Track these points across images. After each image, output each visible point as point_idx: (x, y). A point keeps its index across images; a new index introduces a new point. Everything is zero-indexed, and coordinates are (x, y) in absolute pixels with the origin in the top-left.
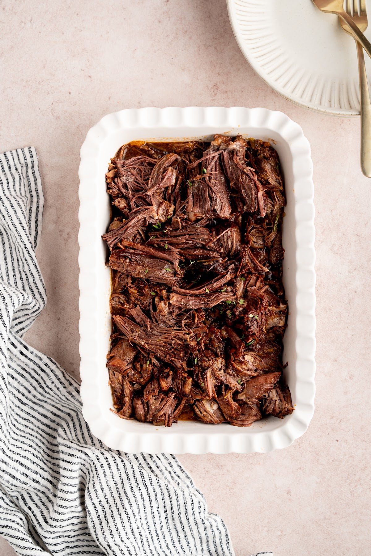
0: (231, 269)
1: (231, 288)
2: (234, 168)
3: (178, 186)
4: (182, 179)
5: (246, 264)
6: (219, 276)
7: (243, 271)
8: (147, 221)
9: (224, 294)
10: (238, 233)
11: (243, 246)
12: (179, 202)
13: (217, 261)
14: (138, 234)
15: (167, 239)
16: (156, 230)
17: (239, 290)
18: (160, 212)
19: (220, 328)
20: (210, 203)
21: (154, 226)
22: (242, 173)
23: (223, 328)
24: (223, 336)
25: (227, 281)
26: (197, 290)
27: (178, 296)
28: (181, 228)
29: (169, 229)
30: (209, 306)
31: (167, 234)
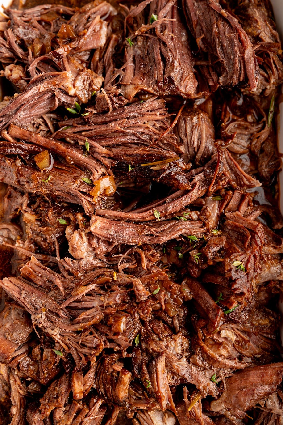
0: (200, 181)
1: (197, 214)
2: (203, 13)
3: (110, 49)
4: (116, 40)
5: (224, 174)
6: (178, 193)
7: (219, 185)
8: (56, 99)
9: (185, 223)
10: (209, 123)
11: (219, 143)
12: (111, 72)
13: (176, 165)
14: (42, 124)
15: (90, 128)
16: (71, 116)
17: (212, 217)
18: (79, 84)
19: (179, 282)
20: (162, 68)
21: (68, 109)
22: (217, 19)
23: (184, 283)
24: (184, 296)
25: (192, 201)
26: (139, 213)
27: (105, 220)
28: (111, 109)
29: (92, 112)
30: (158, 240)
31: (89, 119)
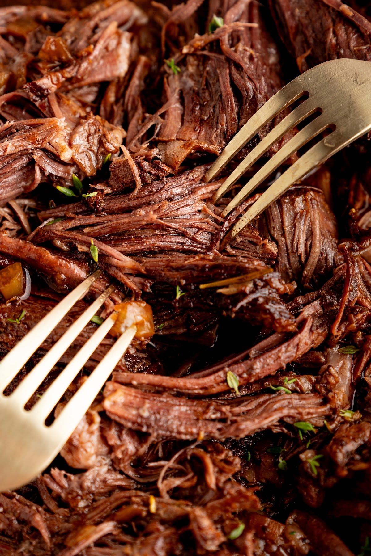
0: (314, 316)
1: (310, 380)
2: (308, 13)
3: (136, 81)
4: (147, 66)
5: (359, 303)
6: (273, 338)
7: (351, 322)
8: (37, 169)
9: (288, 397)
10: (326, 211)
11: (347, 245)
12: (138, 120)
13: (267, 284)
14: (8, 217)
15: (98, 220)
16: (62, 200)
17: (340, 386)
18: (79, 140)
19: (281, 519)
20: (236, 109)
21: (59, 188)
22: (334, 22)
23: (290, 520)
24: (292, 547)
25: (300, 353)
27: (133, 391)
28: (139, 184)
29: (102, 191)
30: (238, 429)
31: (96, 203)
